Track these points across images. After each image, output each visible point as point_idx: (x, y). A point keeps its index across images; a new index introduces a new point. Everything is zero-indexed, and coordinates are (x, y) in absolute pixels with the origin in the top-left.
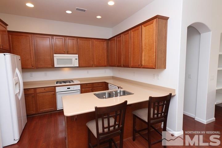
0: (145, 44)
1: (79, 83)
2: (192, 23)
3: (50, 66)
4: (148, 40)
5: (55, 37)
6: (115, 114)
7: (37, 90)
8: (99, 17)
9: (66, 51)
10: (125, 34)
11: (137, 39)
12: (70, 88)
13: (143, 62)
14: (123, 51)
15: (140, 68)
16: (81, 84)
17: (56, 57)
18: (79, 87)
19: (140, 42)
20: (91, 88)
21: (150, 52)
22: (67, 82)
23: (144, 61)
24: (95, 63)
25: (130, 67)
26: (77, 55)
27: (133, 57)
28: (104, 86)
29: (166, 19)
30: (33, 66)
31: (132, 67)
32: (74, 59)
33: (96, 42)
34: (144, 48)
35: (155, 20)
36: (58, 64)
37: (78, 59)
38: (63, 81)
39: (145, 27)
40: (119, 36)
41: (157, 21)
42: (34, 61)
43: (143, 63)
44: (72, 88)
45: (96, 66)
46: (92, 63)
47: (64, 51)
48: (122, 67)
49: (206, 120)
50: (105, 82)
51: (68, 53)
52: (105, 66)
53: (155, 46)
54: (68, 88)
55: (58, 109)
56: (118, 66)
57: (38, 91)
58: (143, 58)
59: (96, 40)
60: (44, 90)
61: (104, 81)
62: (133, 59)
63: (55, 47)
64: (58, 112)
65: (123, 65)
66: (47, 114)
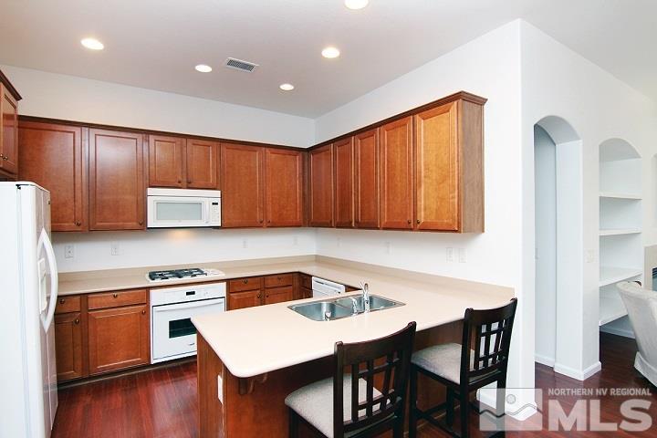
0: (425, 165)
1: (223, 276)
2: (543, 116)
3: (135, 224)
4: (436, 155)
5: (152, 138)
6: (387, 364)
7: (90, 301)
8: (287, 87)
9: (185, 180)
10: (362, 135)
11: (402, 151)
12: (193, 293)
13: (423, 213)
14: (356, 181)
15: (411, 230)
16: (227, 281)
17: (155, 196)
18: (221, 289)
19: (409, 158)
20: (258, 292)
21: (441, 186)
22: (186, 274)
23: (425, 209)
24: (270, 218)
25: (378, 229)
26: (218, 193)
27: (388, 200)
28: (297, 284)
29: (480, 102)
30: (79, 225)
31: (385, 229)
32: (208, 204)
33: (274, 156)
34: (423, 175)
35: (455, 103)
36: (157, 219)
37: (219, 204)
38: (171, 272)
39: (424, 119)
40: (343, 141)
41: (460, 106)
42: (82, 207)
43: (422, 217)
44: (201, 291)
45: (269, 225)
46: (259, 216)
47: (180, 178)
48: (352, 228)
49: (583, 370)
50: (299, 273)
51: (190, 186)
52: (297, 225)
53: (456, 173)
54: (188, 294)
55: (153, 362)
56: (339, 226)
57: (93, 303)
58: (421, 204)
59: (273, 150)
60: (112, 299)
61: (297, 270)
62: (388, 205)
63: (152, 167)
64: (155, 371)
65: (357, 222)
66: (118, 378)
